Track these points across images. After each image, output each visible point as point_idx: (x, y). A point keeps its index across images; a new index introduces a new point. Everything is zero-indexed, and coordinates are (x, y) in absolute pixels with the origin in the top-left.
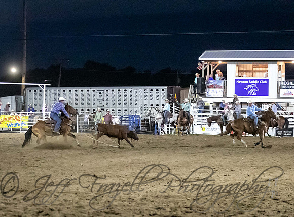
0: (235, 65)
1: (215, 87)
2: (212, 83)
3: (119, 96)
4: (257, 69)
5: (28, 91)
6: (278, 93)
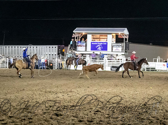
0: (91, 35)
1: (81, 46)
2: (79, 44)
4: (102, 37)
6: (112, 49)
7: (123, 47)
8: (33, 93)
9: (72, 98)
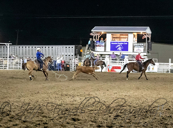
0: (111, 34)
1: (100, 46)
2: (98, 44)
4: (123, 37)
6: (133, 50)
7: (145, 47)
8: (48, 96)
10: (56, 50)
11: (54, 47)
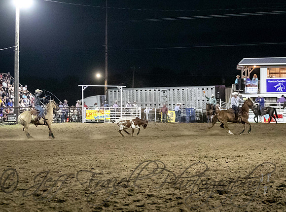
0: (267, 69)
1: (251, 86)
2: (249, 82)
3: (179, 93)
4: (284, 71)
5: (109, 91)
8: (180, 159)
9: (241, 165)
10: (189, 93)
11: (186, 89)
